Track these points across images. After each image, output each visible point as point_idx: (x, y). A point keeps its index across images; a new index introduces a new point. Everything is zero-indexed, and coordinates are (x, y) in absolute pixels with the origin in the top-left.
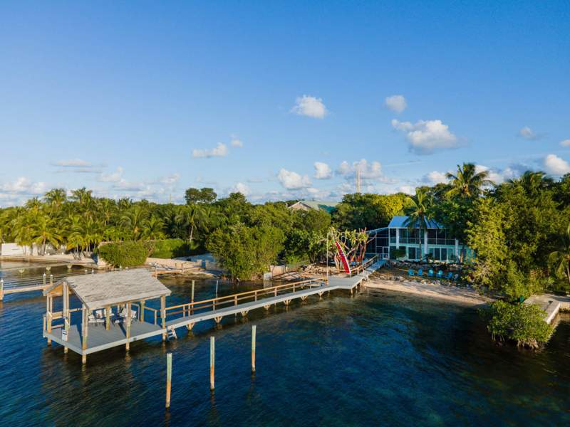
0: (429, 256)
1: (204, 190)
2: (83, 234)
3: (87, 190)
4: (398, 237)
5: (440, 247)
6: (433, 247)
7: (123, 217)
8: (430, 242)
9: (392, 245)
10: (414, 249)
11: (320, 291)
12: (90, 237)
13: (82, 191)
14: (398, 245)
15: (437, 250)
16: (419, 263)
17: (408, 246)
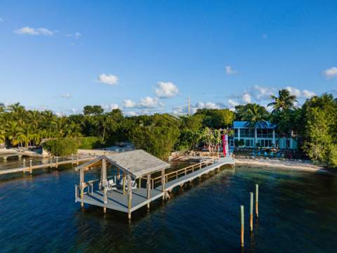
0: (258, 144)
1: (96, 107)
2: (25, 134)
3: (20, 105)
4: (239, 134)
5: (264, 139)
6: (261, 139)
7: (53, 123)
8: (258, 136)
9: (236, 138)
10: (249, 140)
11: (218, 166)
12: (31, 136)
13: (17, 105)
14: (239, 138)
15: (262, 141)
16: (252, 149)
17: (245, 139)
